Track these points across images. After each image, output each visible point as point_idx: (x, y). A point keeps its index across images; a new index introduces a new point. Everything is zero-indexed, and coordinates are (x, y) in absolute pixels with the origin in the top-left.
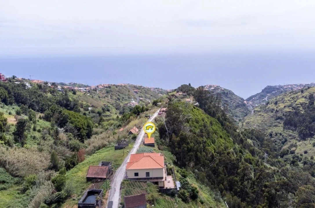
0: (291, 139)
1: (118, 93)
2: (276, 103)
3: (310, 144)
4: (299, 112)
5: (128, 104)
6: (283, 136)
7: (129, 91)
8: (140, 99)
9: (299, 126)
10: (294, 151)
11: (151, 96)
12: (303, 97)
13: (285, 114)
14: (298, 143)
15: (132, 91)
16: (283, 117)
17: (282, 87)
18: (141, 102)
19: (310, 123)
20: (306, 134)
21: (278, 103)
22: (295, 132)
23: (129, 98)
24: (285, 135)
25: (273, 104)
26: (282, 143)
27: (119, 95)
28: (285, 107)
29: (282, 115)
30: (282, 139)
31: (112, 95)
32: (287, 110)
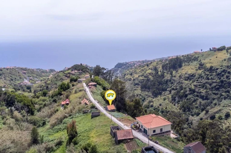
0: (148, 97)
1: (10, 75)
2: (131, 74)
3: (161, 99)
4: (149, 79)
5: (20, 83)
6: (142, 96)
7: (19, 73)
8: (30, 79)
9: (152, 88)
10: (153, 105)
11: (37, 75)
12: (149, 69)
13: (140, 81)
14: (154, 100)
15: (21, 72)
16: (139, 83)
17: (127, 63)
18: (31, 81)
19: (159, 86)
20: (157, 93)
21: (133, 74)
22: (149, 93)
23: (20, 78)
24: (143, 95)
25: (129, 75)
26: (142, 101)
27: (11, 76)
28: (139, 76)
29: (138, 82)
30: (142, 98)
31: (5, 77)
32: (141, 78)
